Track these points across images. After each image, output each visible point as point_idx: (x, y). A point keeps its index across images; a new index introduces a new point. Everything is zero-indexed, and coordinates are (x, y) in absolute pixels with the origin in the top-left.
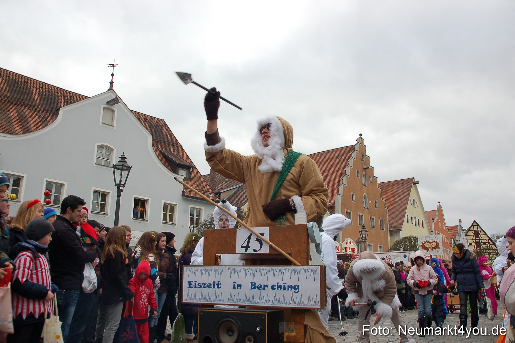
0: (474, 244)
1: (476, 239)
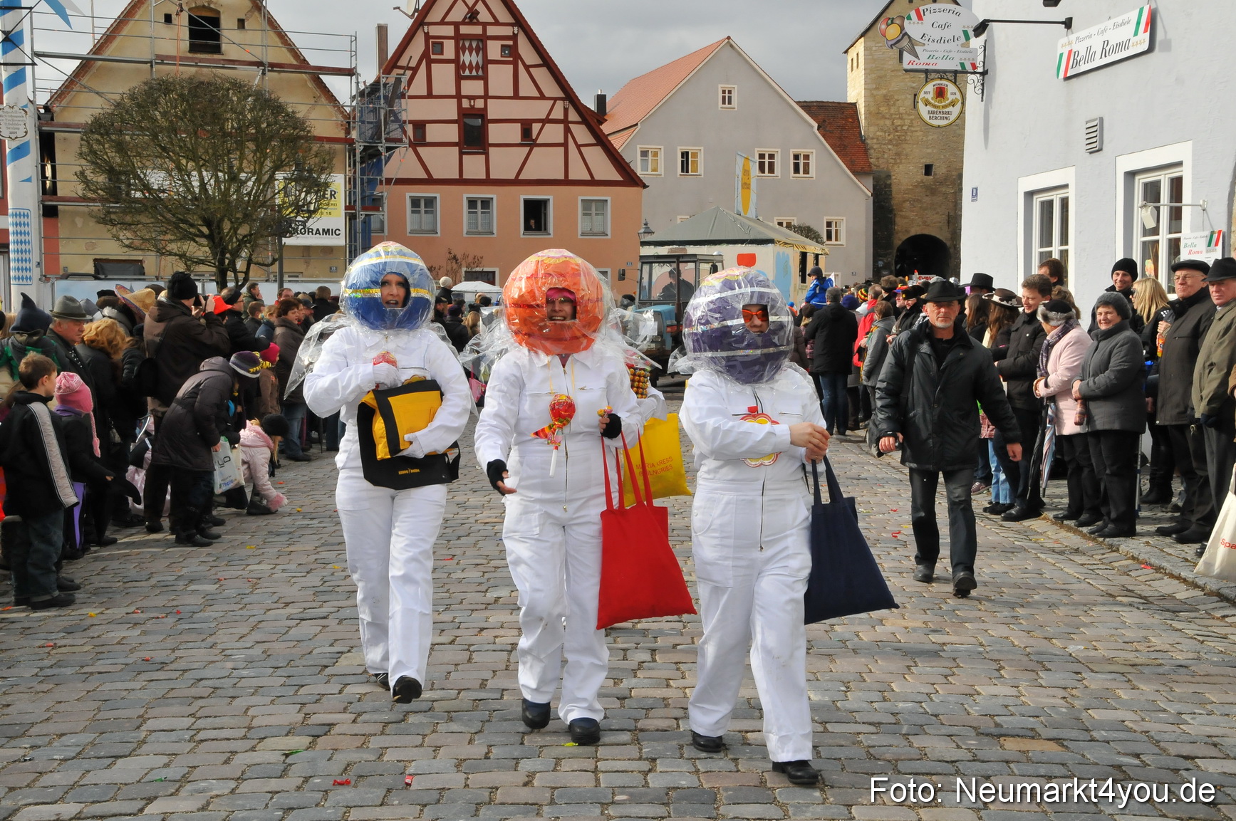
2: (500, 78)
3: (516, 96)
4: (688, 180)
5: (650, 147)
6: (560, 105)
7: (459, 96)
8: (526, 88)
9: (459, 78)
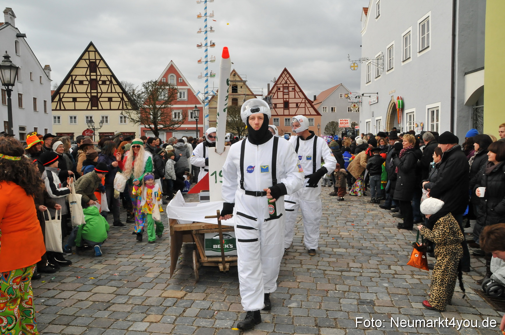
0: (87, 83)
1: (92, 74)
2: (292, 94)
3: (295, 98)
4: (333, 114)
5: (325, 107)
6: (304, 99)
7: (283, 98)
8: (297, 96)
9: (283, 95)
